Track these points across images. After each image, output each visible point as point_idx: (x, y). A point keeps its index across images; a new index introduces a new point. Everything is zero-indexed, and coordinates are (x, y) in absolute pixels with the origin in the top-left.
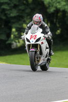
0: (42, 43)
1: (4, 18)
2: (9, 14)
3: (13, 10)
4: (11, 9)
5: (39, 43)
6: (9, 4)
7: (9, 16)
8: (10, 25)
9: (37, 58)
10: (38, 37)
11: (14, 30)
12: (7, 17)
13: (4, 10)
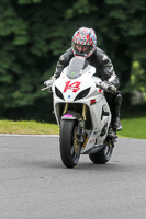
0: (93, 102)
1: (115, 38)
2: (127, 31)
3: (135, 21)
4: (129, 21)
5: (86, 101)
6: (125, 9)
7: (125, 35)
8: (127, 53)
9: (79, 137)
10: (82, 88)
11: (136, 64)
12: (122, 37)
13: (114, 21)
